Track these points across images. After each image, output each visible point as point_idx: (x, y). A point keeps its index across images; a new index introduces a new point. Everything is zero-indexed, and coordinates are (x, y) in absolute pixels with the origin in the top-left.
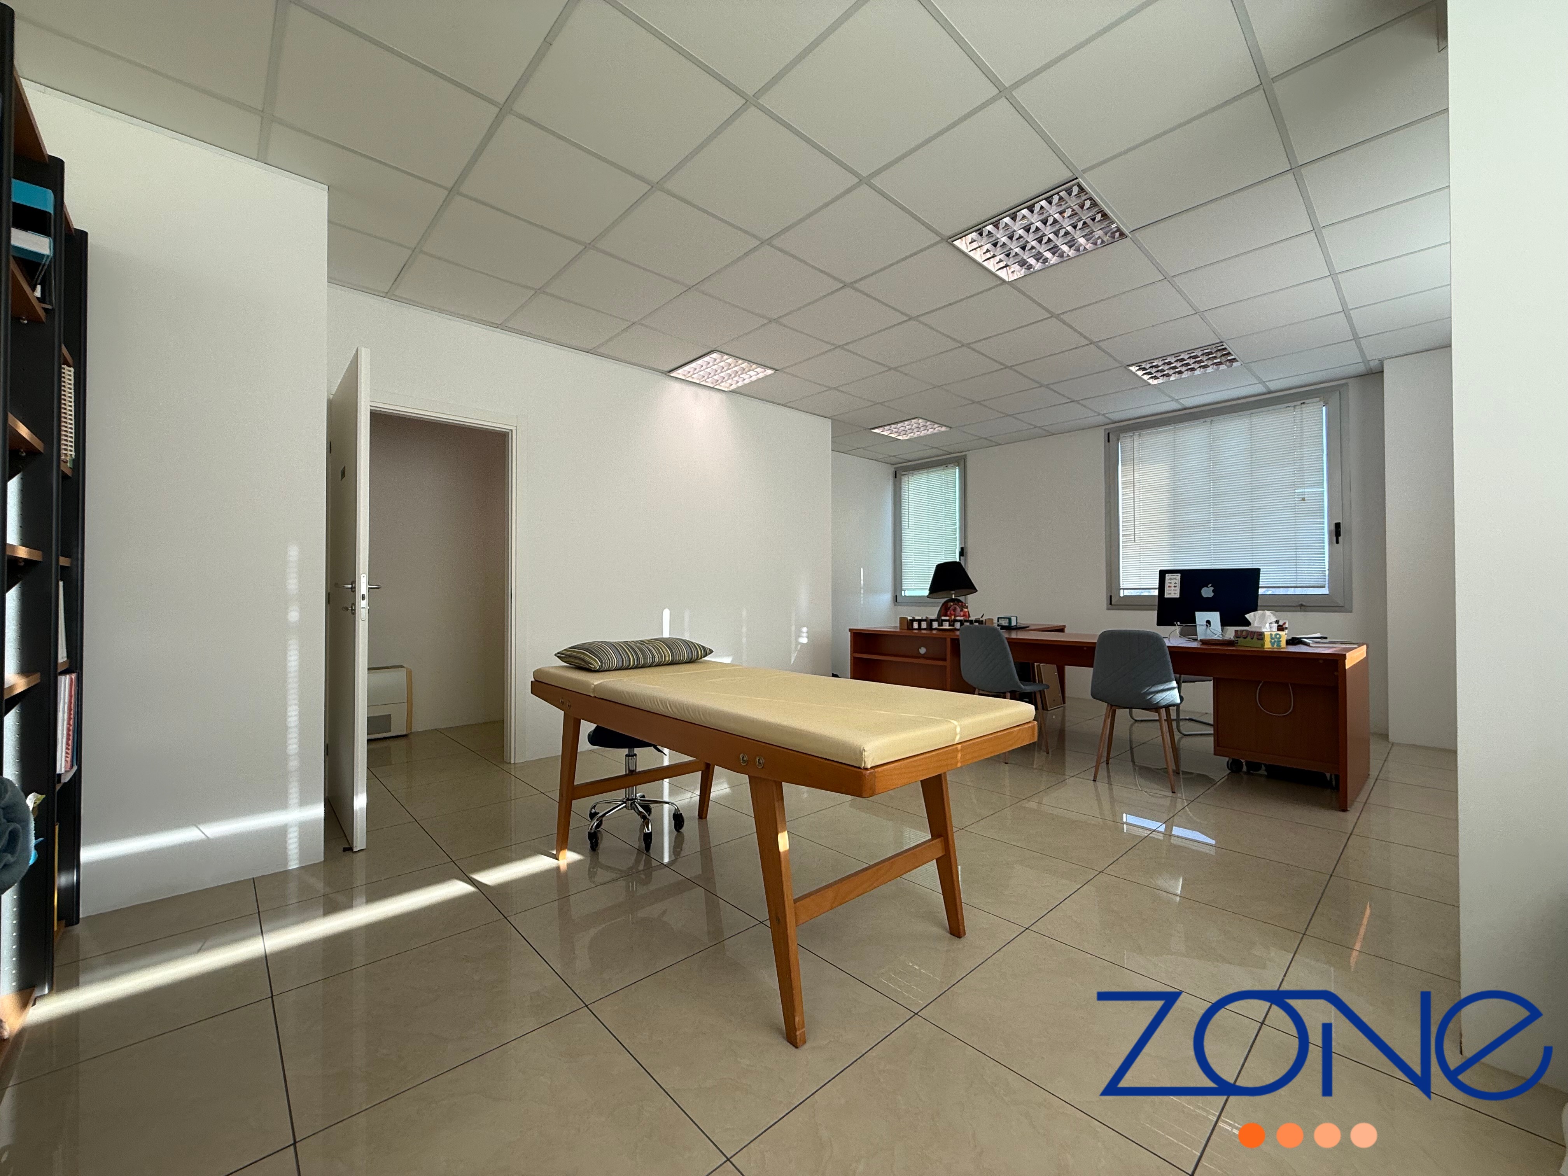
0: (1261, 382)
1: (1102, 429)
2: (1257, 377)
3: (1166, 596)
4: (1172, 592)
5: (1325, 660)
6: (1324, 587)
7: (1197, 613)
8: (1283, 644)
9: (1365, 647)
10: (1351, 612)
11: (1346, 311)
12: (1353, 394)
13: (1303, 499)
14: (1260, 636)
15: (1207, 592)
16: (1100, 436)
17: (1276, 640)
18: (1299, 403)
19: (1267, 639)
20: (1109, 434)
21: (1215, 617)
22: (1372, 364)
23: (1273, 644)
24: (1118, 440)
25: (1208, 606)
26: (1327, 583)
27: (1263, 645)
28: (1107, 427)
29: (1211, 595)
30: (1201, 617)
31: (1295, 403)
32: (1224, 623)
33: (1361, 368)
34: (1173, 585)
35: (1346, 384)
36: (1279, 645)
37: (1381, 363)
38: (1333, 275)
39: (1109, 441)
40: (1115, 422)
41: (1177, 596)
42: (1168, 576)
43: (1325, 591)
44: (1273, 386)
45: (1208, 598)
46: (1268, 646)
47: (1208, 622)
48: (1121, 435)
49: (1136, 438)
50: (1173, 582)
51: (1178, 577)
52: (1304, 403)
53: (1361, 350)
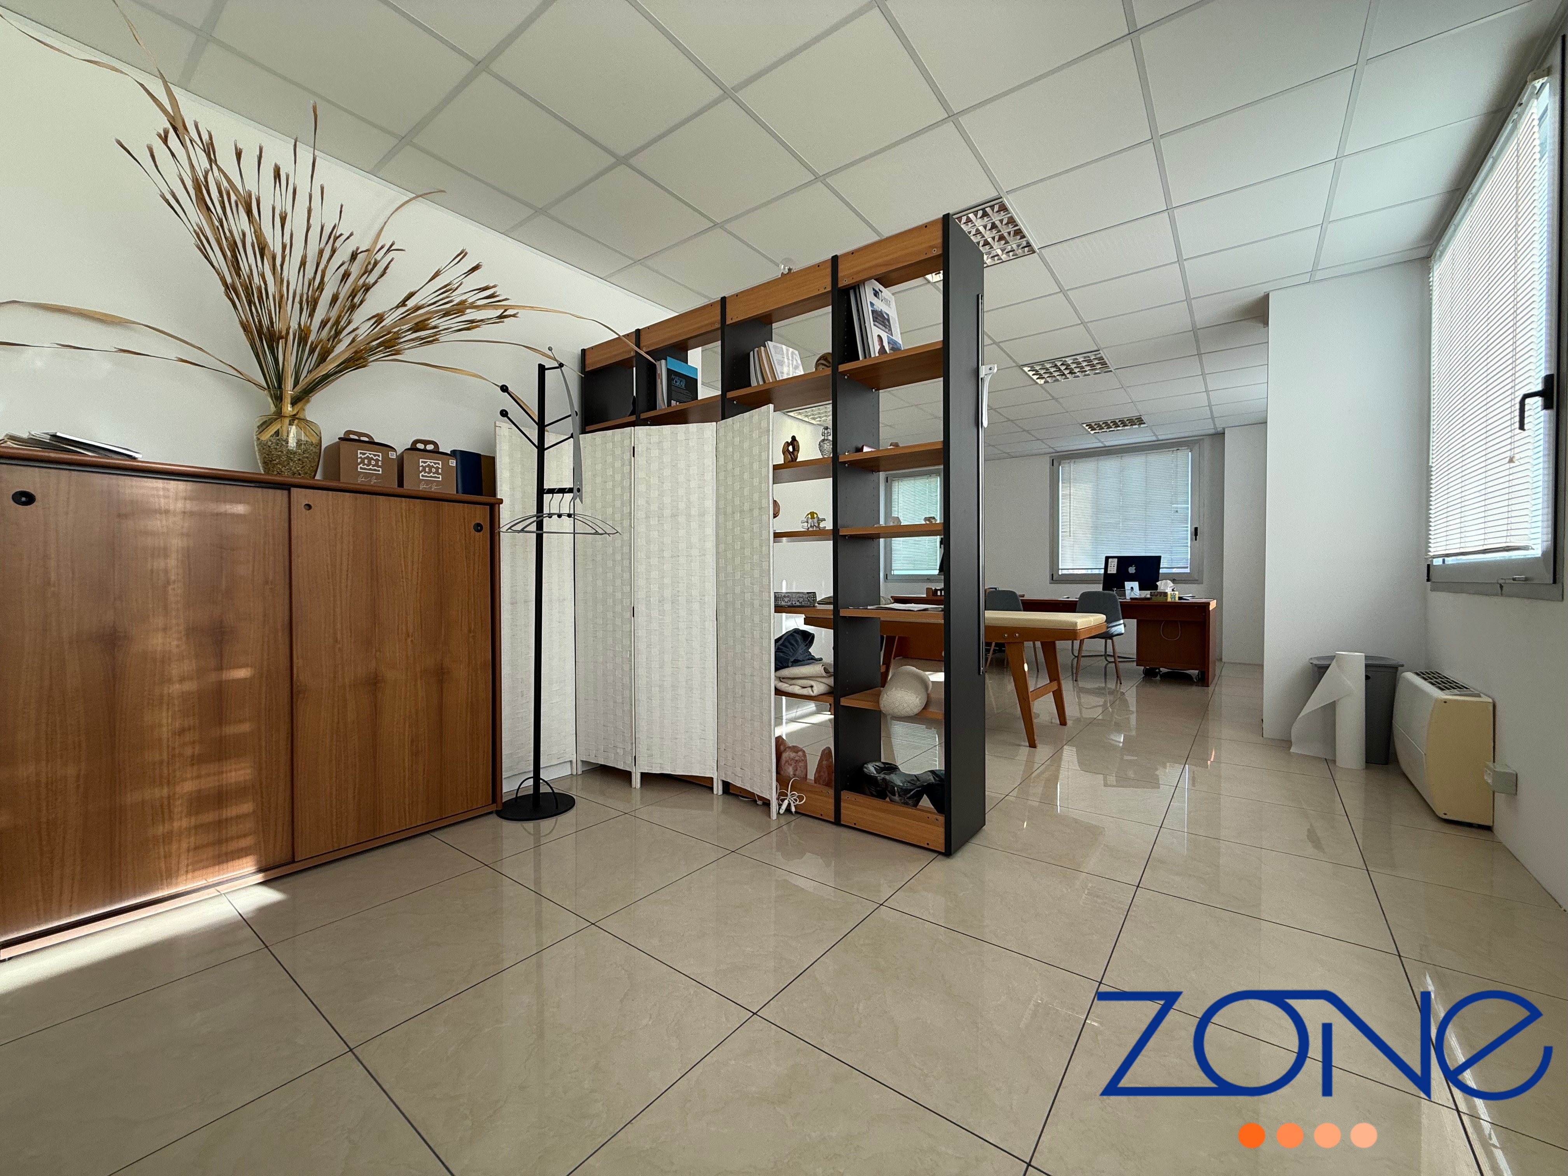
0: (1155, 435)
1: (1049, 455)
2: (1154, 433)
3: (1109, 572)
4: (1112, 570)
5: (1198, 606)
6: (1187, 568)
7: (1126, 583)
8: (1177, 599)
9: (1215, 601)
10: (1202, 584)
11: (1210, 406)
12: (1207, 445)
13: (1177, 512)
14: (1165, 594)
15: (1132, 570)
16: (1047, 460)
17: (1173, 596)
18: (1175, 449)
19: (1169, 596)
20: (1053, 460)
21: (1136, 585)
22: (1219, 429)
23: (1171, 599)
24: (1059, 465)
25: (1132, 578)
26: (1189, 565)
27: (1167, 599)
28: (1052, 455)
29: (1134, 571)
30: (1128, 585)
31: (1173, 449)
32: (1141, 588)
33: (1212, 431)
34: (1112, 565)
35: (1203, 439)
36: (1175, 599)
37: (1224, 429)
38: (1207, 391)
39: (1053, 465)
40: (1058, 452)
41: (1115, 572)
42: (1110, 560)
43: (1188, 570)
44: (1160, 438)
45: (1132, 574)
46: (1169, 600)
47: (1132, 588)
48: (1062, 462)
49: (1072, 464)
50: (1113, 563)
51: (1116, 560)
52: (1178, 449)
53: (1215, 425)
